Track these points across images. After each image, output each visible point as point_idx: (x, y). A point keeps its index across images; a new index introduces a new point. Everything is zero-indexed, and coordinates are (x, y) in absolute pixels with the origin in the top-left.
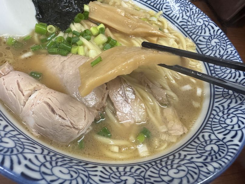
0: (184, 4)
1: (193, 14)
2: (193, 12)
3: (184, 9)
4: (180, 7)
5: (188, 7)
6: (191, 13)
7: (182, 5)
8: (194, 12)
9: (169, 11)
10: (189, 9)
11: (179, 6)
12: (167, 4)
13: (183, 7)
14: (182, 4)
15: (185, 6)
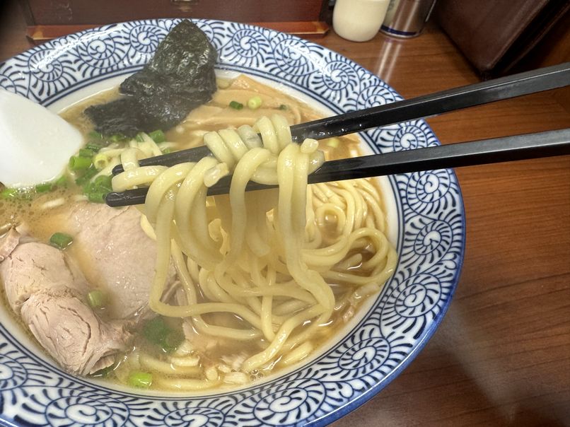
0: (347, 71)
1: (365, 89)
2: (365, 84)
3: (349, 80)
4: (341, 77)
5: (354, 77)
6: (363, 87)
7: (344, 74)
8: (368, 85)
9: (321, 87)
10: (357, 79)
11: (338, 76)
12: (316, 74)
13: (345, 76)
14: (344, 71)
15: (349, 74)
